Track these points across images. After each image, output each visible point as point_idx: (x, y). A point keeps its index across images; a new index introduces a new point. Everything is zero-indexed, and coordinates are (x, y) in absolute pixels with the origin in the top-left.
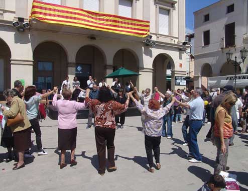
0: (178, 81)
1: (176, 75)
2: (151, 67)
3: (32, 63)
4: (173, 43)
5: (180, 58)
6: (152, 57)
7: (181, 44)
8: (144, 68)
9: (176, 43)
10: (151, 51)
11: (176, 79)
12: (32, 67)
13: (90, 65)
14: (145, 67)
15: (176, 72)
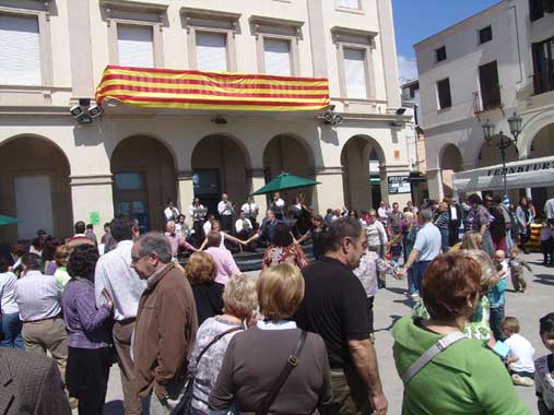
0: (394, 185)
1: (388, 174)
2: (339, 165)
3: (110, 180)
4: (378, 113)
5: (395, 140)
6: (337, 145)
7: (393, 113)
8: (325, 168)
9: (383, 112)
10: (335, 133)
11: (390, 182)
12: (110, 186)
13: (217, 170)
14: (326, 165)
15: (388, 169)
